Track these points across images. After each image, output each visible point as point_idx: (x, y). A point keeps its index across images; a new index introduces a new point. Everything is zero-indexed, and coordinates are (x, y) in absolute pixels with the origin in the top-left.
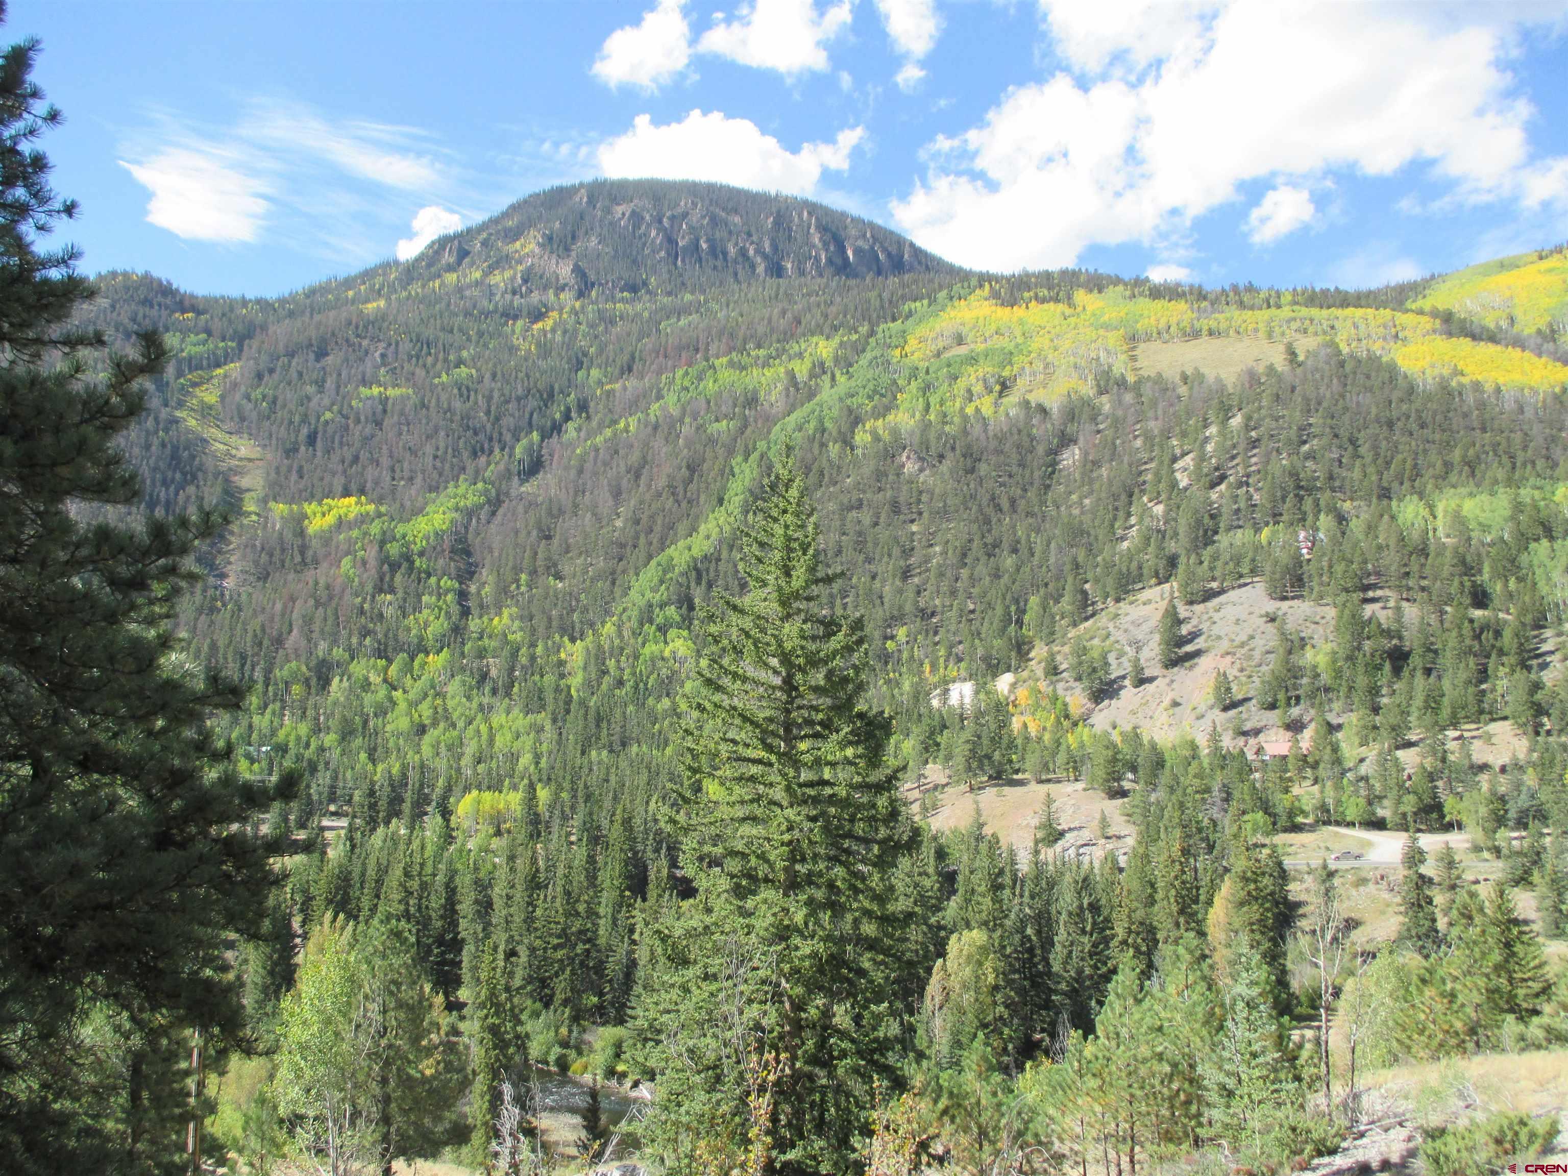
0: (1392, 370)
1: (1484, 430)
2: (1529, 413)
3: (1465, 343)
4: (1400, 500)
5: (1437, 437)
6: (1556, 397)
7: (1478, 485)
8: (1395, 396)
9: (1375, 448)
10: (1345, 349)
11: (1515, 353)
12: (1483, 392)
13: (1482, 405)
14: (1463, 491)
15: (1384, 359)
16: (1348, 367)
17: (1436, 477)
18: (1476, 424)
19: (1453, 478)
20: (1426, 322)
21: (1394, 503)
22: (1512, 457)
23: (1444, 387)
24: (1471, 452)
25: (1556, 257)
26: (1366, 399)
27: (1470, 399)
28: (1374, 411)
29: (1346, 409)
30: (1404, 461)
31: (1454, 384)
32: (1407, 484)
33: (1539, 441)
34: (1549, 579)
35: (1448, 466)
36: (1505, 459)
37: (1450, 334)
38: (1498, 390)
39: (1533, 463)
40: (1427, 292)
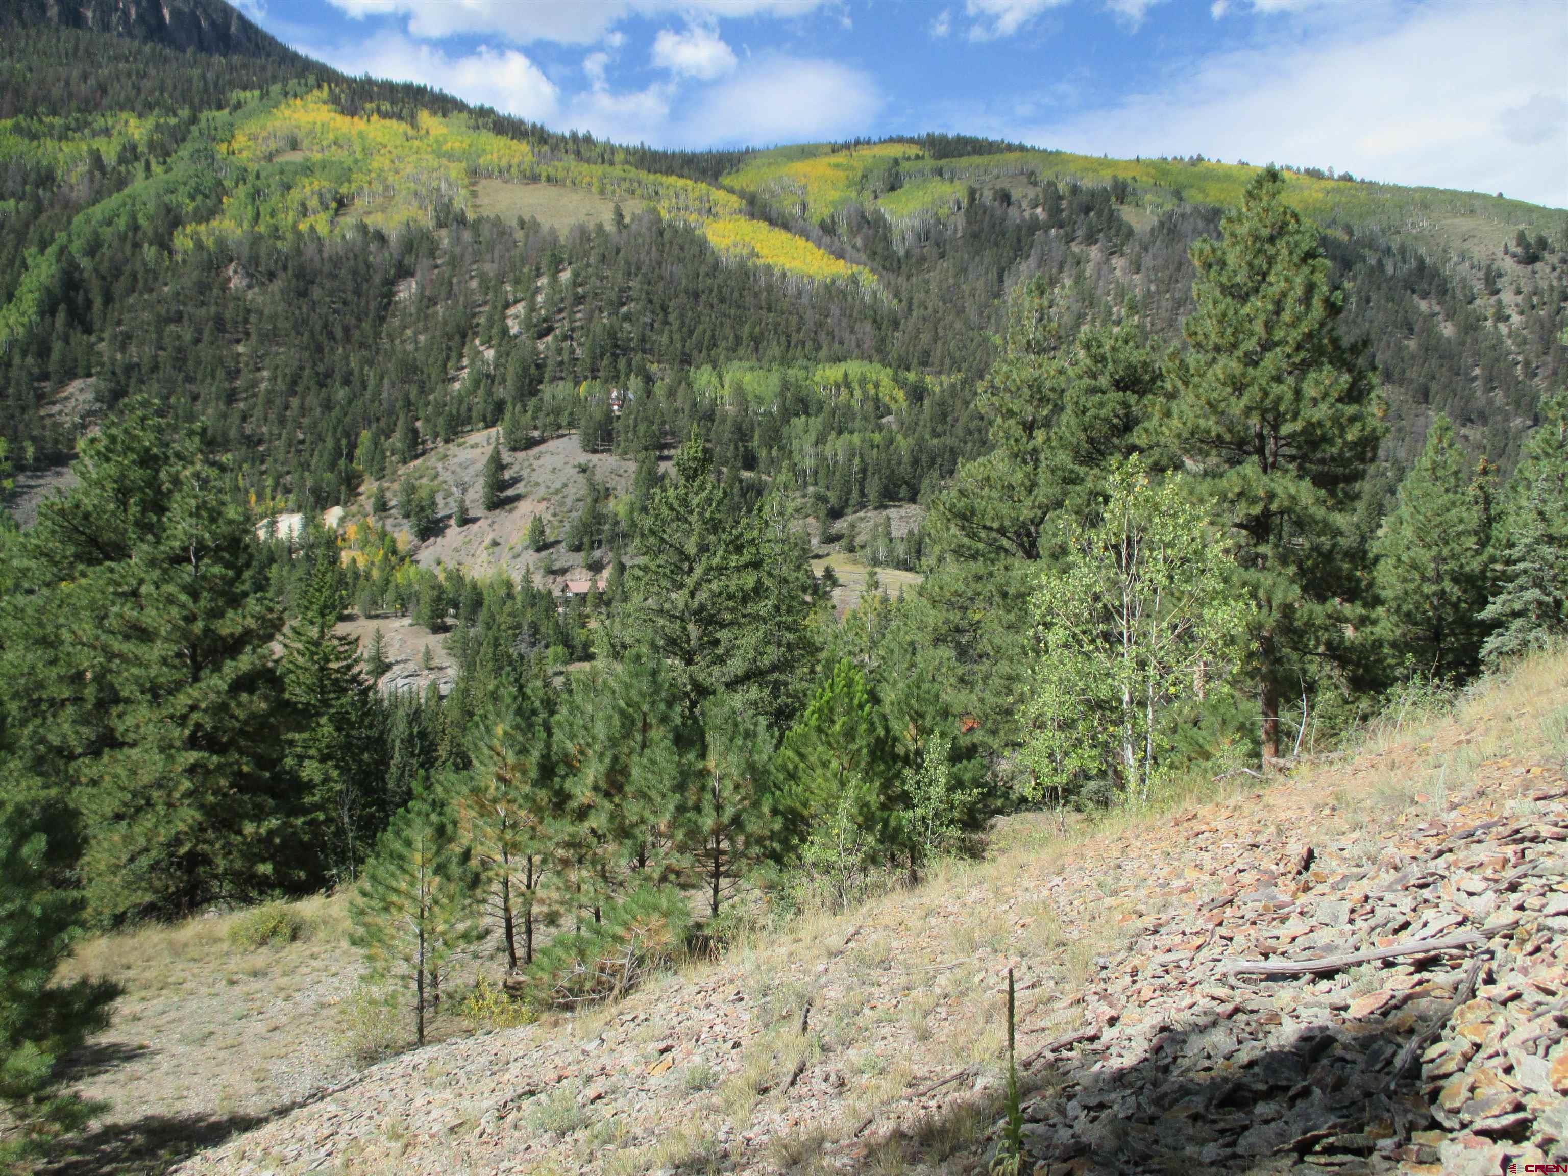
0: (702, 245)
1: (769, 310)
2: (805, 300)
3: (763, 225)
4: (698, 368)
5: (733, 312)
6: (827, 287)
7: (759, 360)
8: (703, 270)
9: (682, 316)
10: (665, 216)
11: (801, 242)
12: (772, 275)
13: (770, 288)
14: (747, 364)
15: (697, 232)
16: (667, 235)
17: (728, 349)
18: (763, 303)
19: (741, 352)
20: (735, 202)
21: (692, 369)
22: (788, 336)
23: (742, 265)
24: (757, 329)
25: (845, 152)
26: (678, 270)
27: (762, 281)
28: (684, 282)
29: (661, 277)
30: (705, 332)
31: (750, 264)
32: (704, 352)
33: (810, 325)
34: (801, 450)
35: (738, 340)
36: (783, 339)
37: (753, 216)
38: (784, 275)
39: (804, 343)
40: (741, 165)
